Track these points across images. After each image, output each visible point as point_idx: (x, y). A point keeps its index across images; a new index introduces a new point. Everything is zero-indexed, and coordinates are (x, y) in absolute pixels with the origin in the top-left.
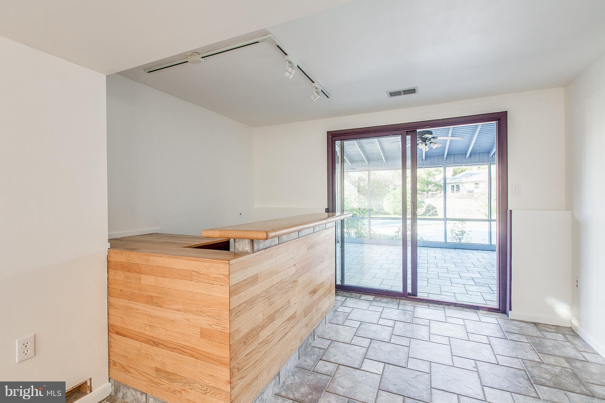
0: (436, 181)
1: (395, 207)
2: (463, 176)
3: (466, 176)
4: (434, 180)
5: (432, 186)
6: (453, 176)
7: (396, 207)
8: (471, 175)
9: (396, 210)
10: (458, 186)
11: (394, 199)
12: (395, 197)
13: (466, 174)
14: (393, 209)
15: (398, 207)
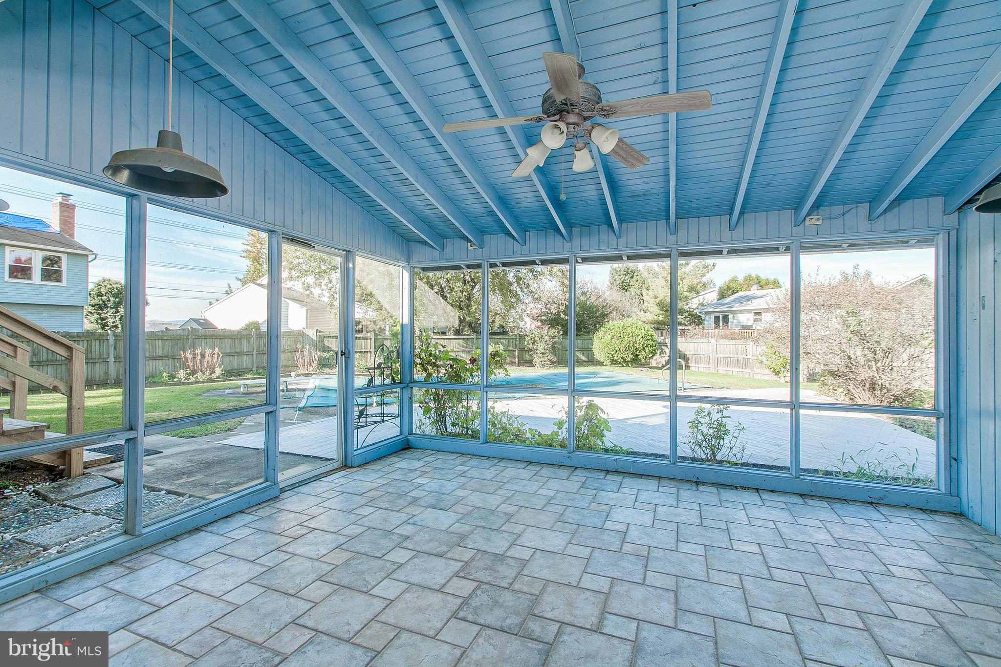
0: (689, 308)
1: (612, 353)
2: (735, 301)
3: (740, 300)
4: (687, 307)
5: (683, 317)
6: (718, 300)
7: (614, 352)
8: (749, 299)
9: (615, 358)
10: (726, 319)
11: (612, 339)
12: (613, 334)
13: (741, 297)
14: (610, 356)
15: (618, 352)
